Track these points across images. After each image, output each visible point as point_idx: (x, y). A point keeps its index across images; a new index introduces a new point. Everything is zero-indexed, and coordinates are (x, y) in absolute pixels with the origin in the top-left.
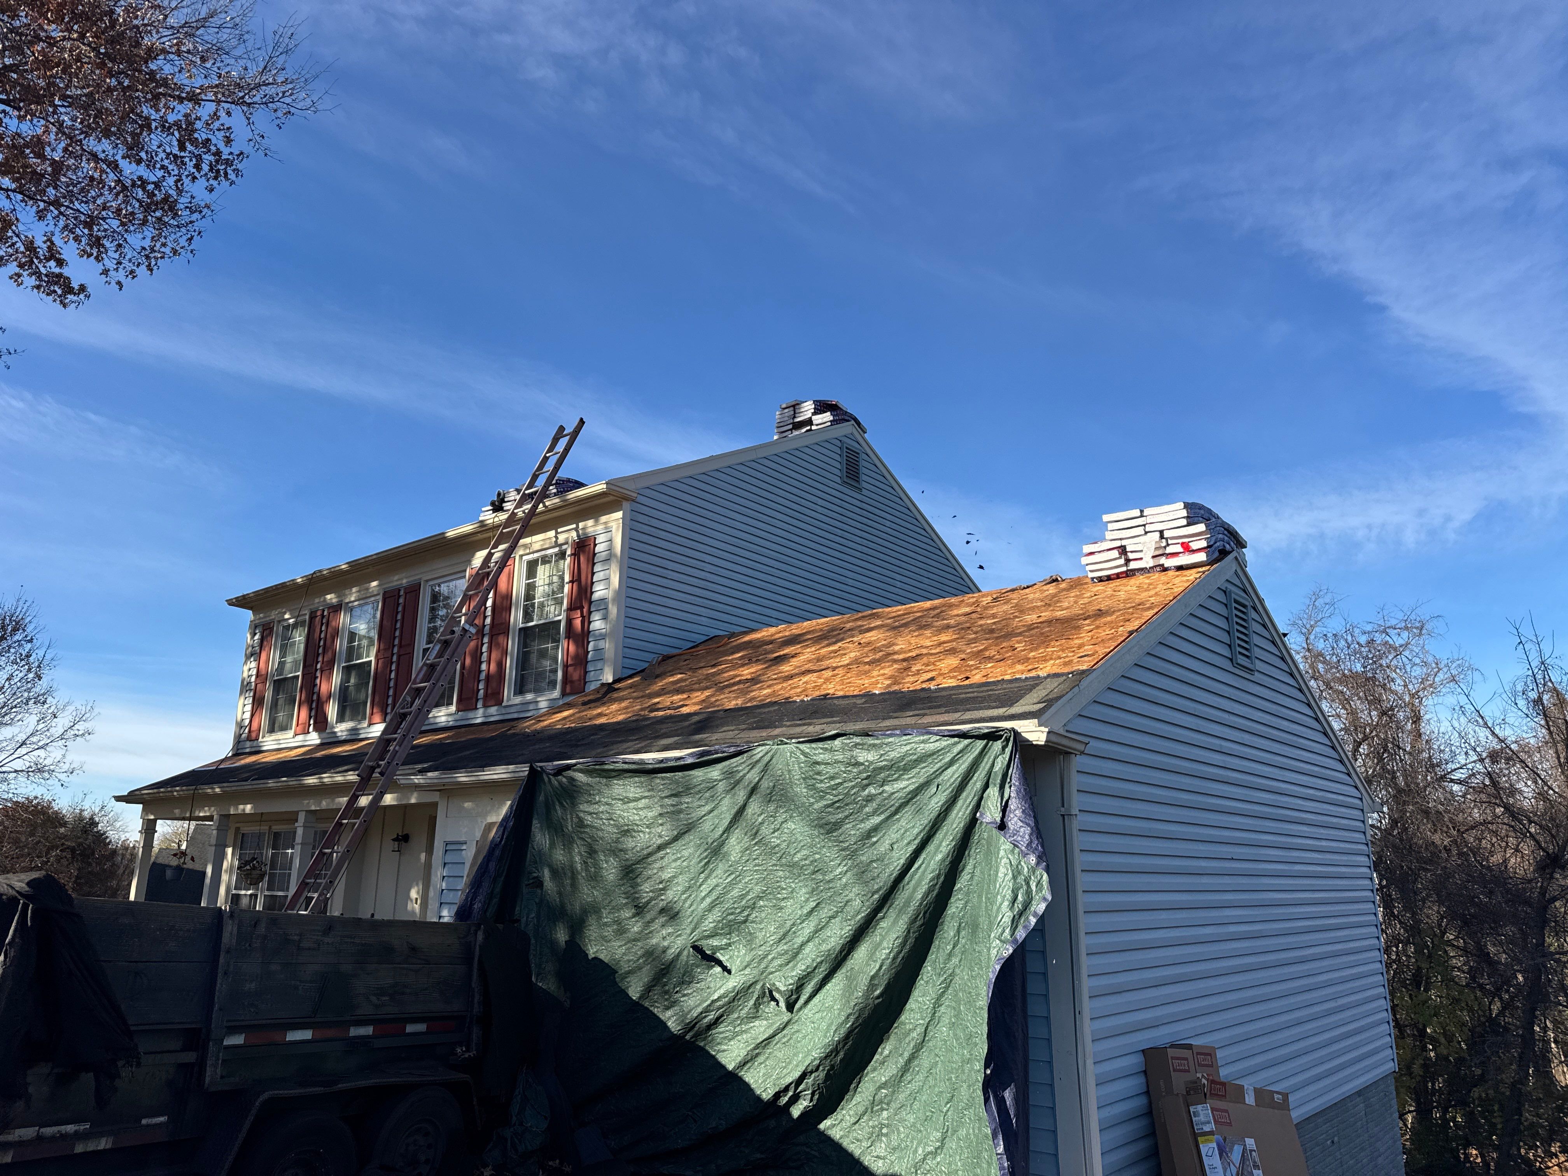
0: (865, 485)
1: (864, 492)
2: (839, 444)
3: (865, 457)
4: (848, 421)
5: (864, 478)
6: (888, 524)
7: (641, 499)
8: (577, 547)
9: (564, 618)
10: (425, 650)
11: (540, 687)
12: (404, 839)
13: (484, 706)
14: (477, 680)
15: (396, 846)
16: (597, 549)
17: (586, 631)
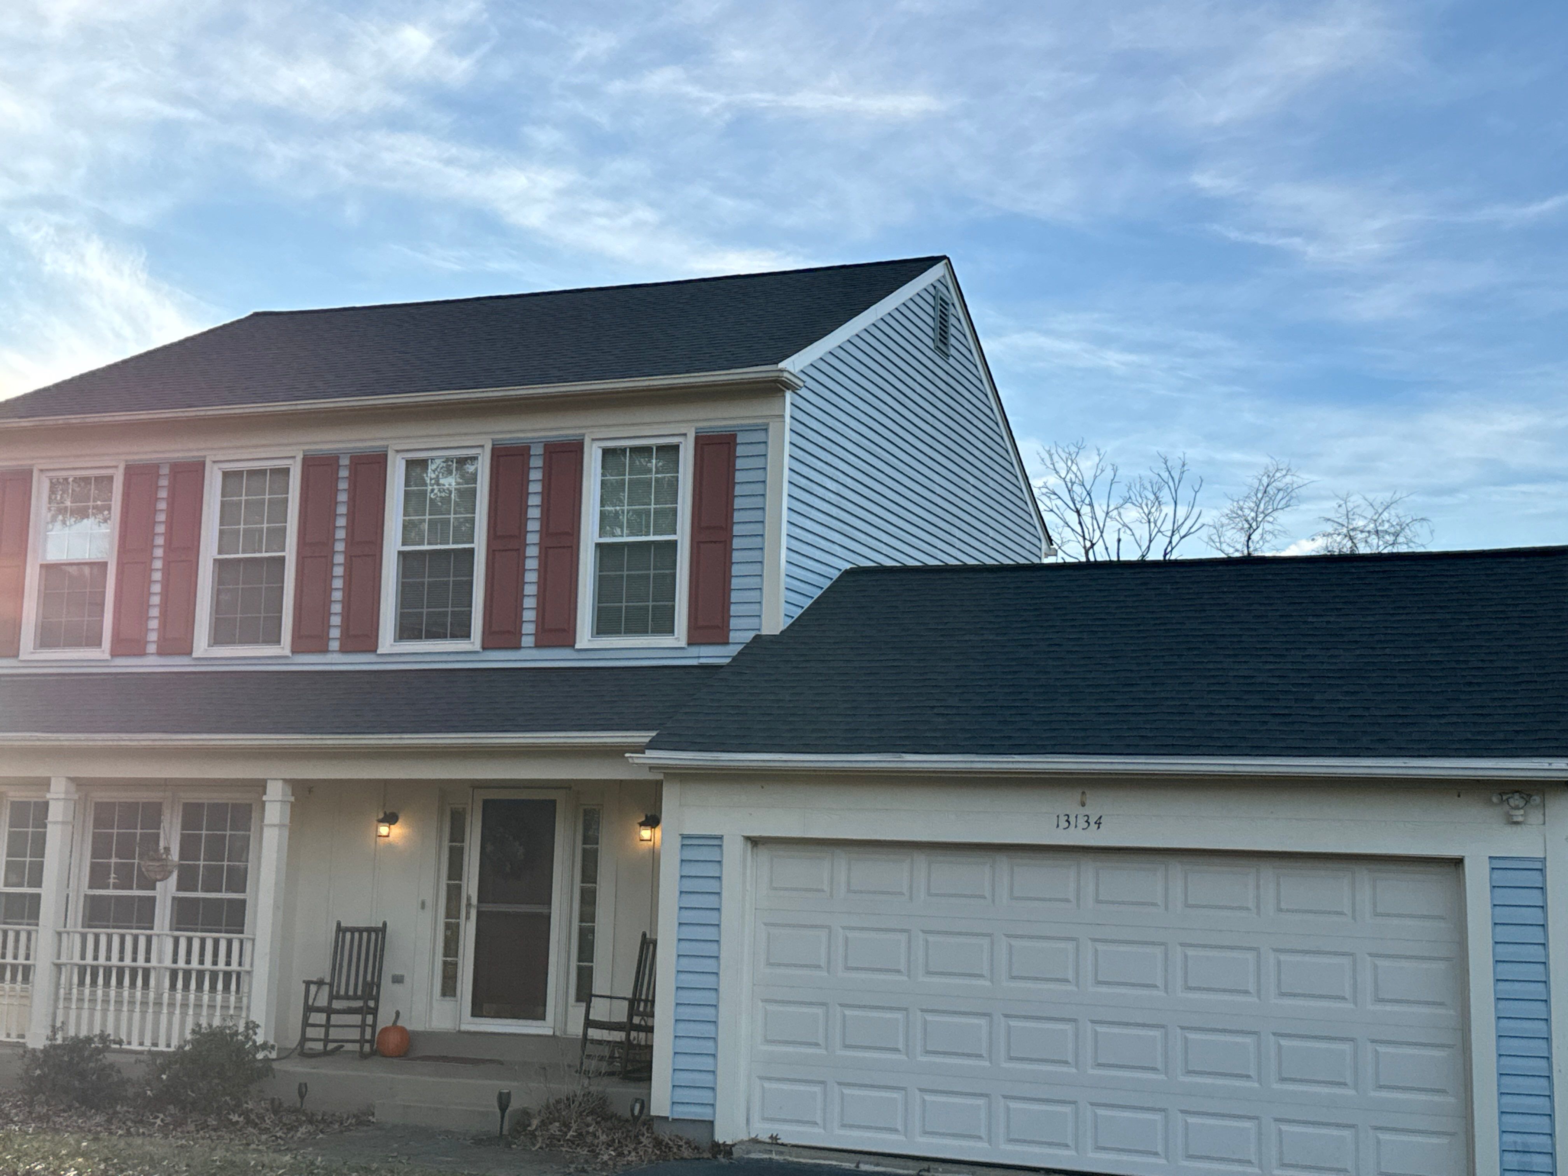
0: (952, 350)
1: (951, 360)
2: (934, 293)
3: (952, 309)
5: (952, 340)
6: (966, 404)
8: (703, 443)
9: (683, 536)
10: (400, 553)
11: (636, 627)
12: (391, 819)
13: (538, 645)
14: (519, 608)
15: (384, 830)
16: (740, 450)
17: (727, 563)
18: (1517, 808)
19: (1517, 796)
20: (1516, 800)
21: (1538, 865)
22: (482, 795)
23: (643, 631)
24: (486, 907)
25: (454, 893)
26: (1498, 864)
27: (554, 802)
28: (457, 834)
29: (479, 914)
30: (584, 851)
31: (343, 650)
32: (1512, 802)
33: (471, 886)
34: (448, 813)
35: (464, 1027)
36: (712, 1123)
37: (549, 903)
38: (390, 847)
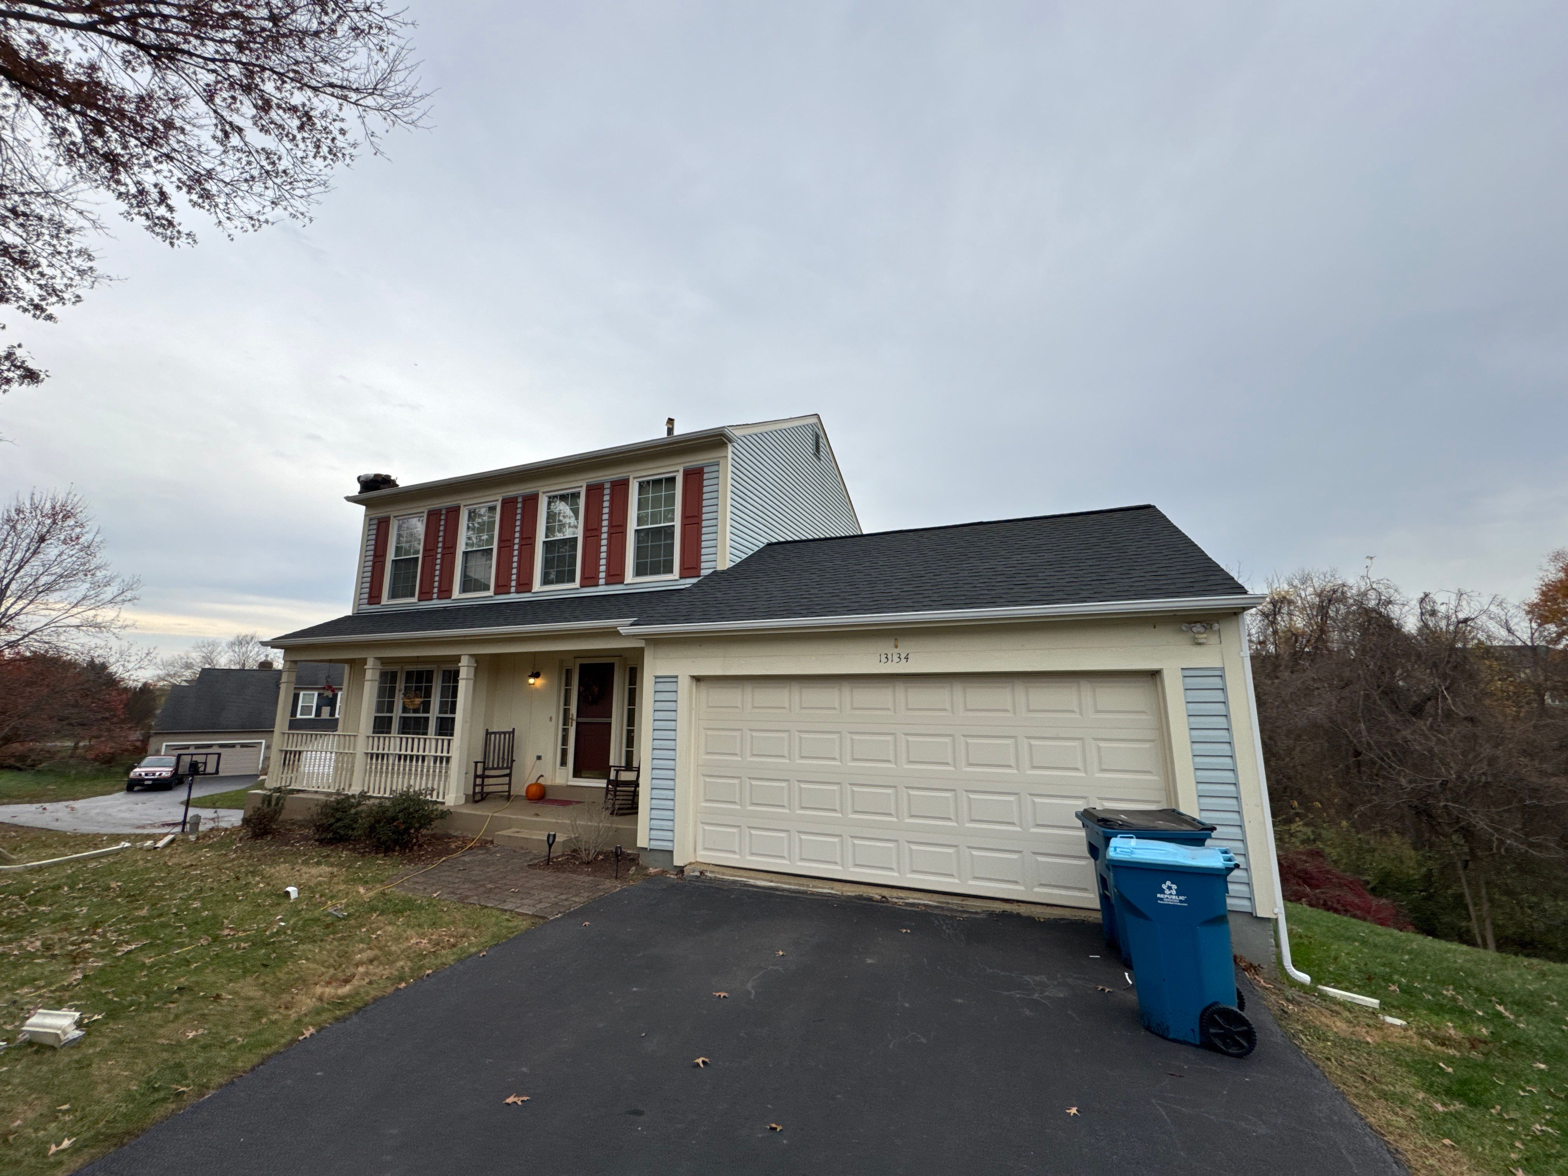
0: (822, 458)
1: (821, 462)
2: (812, 428)
3: (821, 439)
5: (821, 453)
6: (830, 484)
7: (737, 446)
8: (687, 474)
9: (677, 523)
10: (544, 542)
11: (655, 571)
12: (536, 675)
13: (607, 584)
14: (598, 565)
15: (531, 681)
16: (706, 476)
17: (699, 534)
18: (1199, 633)
19: (1198, 625)
20: (1198, 628)
21: (1219, 673)
22: (579, 661)
23: (657, 572)
24: (581, 720)
25: (566, 712)
26: (1188, 673)
27: (613, 665)
28: (568, 683)
29: (578, 724)
30: (630, 689)
31: (517, 592)
32: (1194, 629)
33: (573, 711)
34: (564, 671)
35: (570, 783)
36: (671, 852)
37: (611, 717)
38: (537, 690)
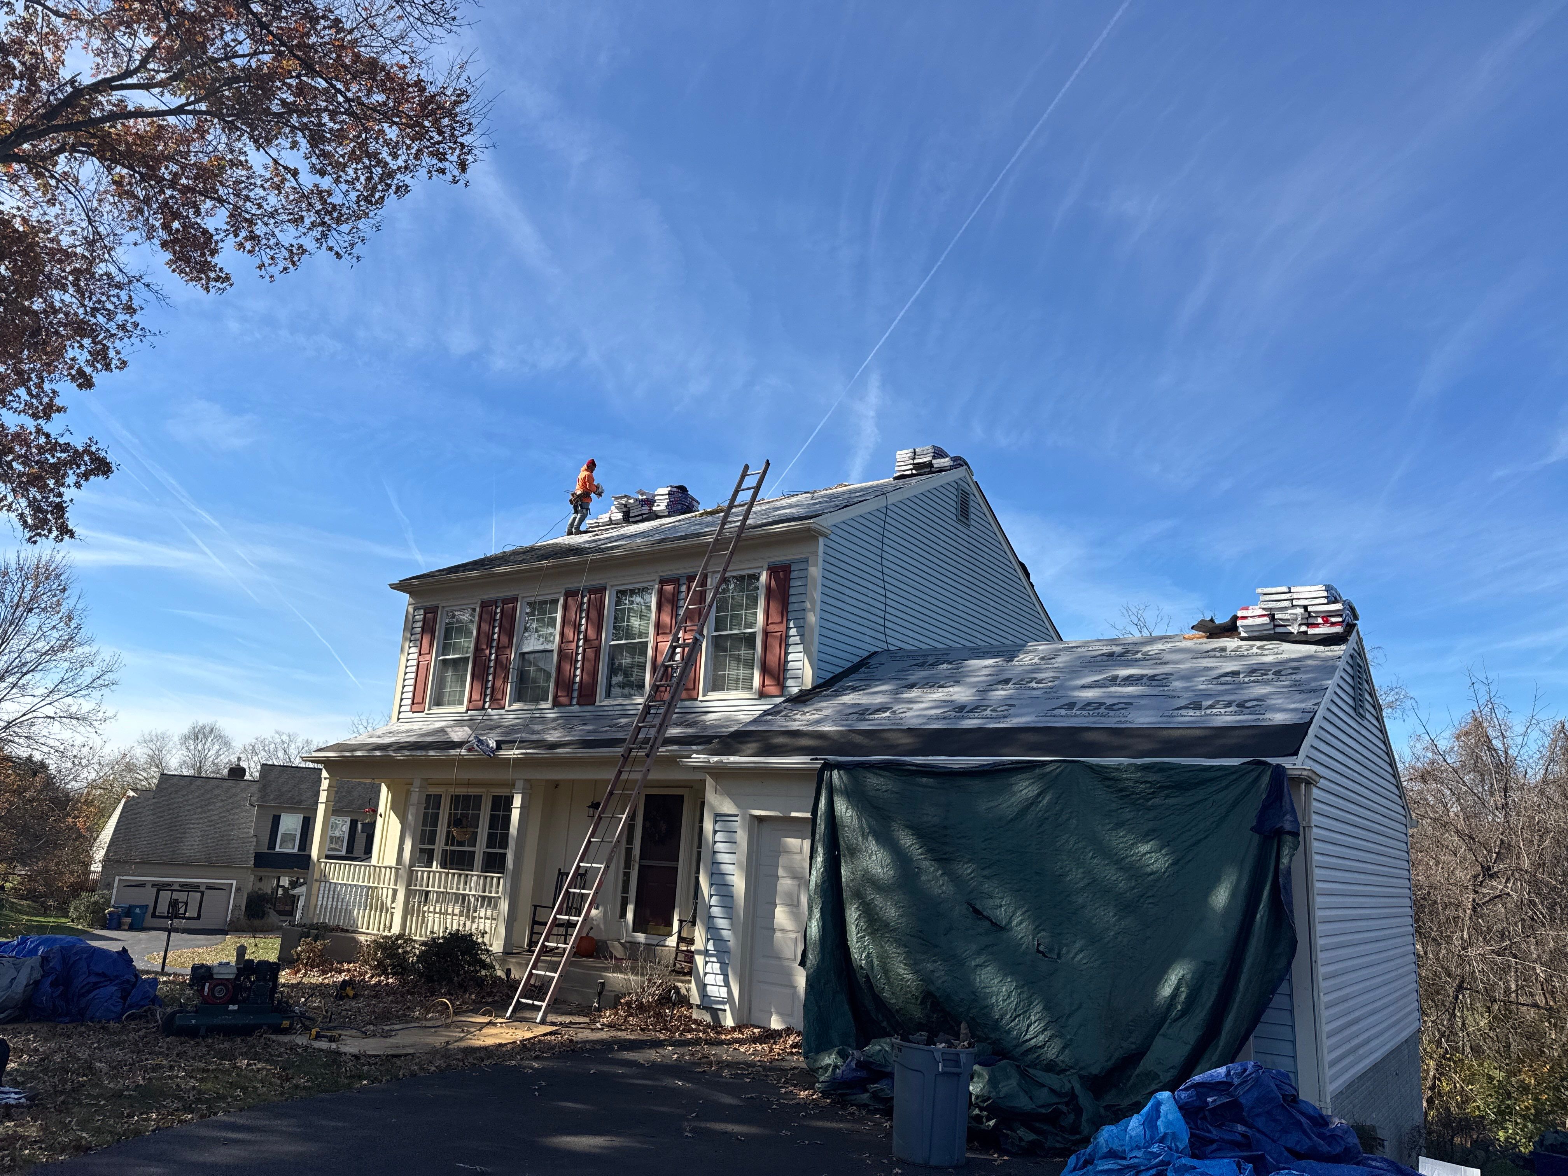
0: (972, 522)
1: (972, 528)
2: (956, 486)
3: (972, 497)
4: (962, 465)
5: (972, 516)
6: (986, 556)
7: (832, 536)
8: (773, 569)
9: (759, 629)
10: (610, 646)
11: (733, 686)
12: (596, 807)
15: (591, 812)
16: (794, 574)
17: (783, 644)
22: (645, 792)
23: (737, 689)
24: (645, 862)
27: (681, 797)
28: (632, 817)
29: (640, 866)
31: (578, 704)
33: (637, 851)
35: (629, 939)
36: (724, 1011)
37: (678, 860)
